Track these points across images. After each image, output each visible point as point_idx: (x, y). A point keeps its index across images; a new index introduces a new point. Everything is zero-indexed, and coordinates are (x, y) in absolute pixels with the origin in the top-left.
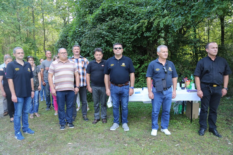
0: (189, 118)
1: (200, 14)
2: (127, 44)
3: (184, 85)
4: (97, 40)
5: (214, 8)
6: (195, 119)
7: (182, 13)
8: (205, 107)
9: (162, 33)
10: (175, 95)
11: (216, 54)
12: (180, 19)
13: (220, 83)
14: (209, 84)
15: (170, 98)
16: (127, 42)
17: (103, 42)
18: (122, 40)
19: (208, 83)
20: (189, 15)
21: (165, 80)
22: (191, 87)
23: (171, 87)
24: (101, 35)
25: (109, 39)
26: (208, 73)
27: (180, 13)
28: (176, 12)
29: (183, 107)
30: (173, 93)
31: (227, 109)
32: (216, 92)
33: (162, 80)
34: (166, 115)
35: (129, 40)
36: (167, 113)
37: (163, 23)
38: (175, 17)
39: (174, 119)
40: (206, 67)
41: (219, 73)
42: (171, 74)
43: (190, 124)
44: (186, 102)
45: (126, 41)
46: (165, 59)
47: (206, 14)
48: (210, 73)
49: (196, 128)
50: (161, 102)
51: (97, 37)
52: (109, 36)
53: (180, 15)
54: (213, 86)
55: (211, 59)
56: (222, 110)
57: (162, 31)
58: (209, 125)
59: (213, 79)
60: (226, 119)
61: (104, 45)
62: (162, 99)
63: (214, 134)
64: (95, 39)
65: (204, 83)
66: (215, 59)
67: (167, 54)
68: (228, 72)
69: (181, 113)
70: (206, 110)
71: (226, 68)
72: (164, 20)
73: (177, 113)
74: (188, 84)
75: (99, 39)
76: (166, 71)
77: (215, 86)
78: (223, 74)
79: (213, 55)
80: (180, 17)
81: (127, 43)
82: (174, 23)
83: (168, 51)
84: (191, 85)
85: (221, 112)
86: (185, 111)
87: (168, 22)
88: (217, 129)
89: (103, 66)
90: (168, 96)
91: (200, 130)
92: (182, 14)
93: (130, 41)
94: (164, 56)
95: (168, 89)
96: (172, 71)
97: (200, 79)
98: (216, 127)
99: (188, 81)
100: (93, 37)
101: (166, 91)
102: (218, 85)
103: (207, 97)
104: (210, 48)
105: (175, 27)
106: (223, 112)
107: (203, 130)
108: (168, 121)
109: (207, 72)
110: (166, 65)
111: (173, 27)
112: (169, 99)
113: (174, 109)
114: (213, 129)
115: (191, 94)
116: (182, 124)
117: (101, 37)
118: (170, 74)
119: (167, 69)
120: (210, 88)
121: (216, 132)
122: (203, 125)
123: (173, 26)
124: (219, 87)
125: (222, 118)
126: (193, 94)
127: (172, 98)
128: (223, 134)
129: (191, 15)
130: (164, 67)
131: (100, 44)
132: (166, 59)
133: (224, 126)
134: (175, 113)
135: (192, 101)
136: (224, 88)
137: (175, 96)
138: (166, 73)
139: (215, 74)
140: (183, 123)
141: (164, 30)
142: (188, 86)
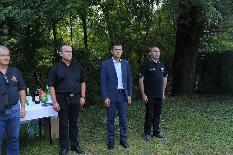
0: (48, 140)
1: (54, 10)
3: (38, 98)
5: (68, 6)
6: (56, 139)
7: (32, 5)
8: (64, 122)
9: (4, 28)
10: (24, 113)
11: (70, 59)
12: (29, 13)
13: (77, 91)
14: (66, 94)
15: (17, 119)
19: (64, 93)
20: (41, 9)
21: (7, 95)
22: (47, 99)
23: (17, 102)
26: (64, 81)
27: (29, 4)
28: (24, 3)
29: (40, 127)
30: (22, 111)
31: (91, 120)
32: (74, 102)
33: (3, 95)
34: (13, 143)
36: (14, 140)
37: (5, 14)
38: (21, 8)
39: (28, 145)
40: (61, 74)
41: (75, 80)
42: (16, 85)
43: (49, 146)
44: (44, 119)
46: (5, 65)
47: (60, 11)
48: (65, 81)
49: (57, 150)
50: (4, 127)
53: (29, 7)
54: (70, 96)
55: (65, 65)
56: (86, 121)
57: (5, 26)
58: (71, 142)
59: (69, 88)
60: (90, 131)
62: (5, 121)
63: (77, 152)
65: (60, 93)
66: (70, 65)
67: (8, 58)
68: (84, 79)
69: (38, 135)
70: (65, 126)
71: (82, 74)
72: (6, 11)
73: (33, 136)
74: (43, 96)
76: (8, 82)
77: (72, 95)
78: (79, 81)
79: (68, 60)
80: (28, 10)
82: (21, 17)
83: (9, 54)
84: (47, 97)
85: (85, 125)
86: (43, 131)
87: (13, 14)
88: (80, 145)
90: (13, 115)
91: (62, 151)
92: (31, 7)
94: (3, 62)
95: (12, 106)
96: (18, 82)
97: (55, 89)
98: (78, 143)
99: (43, 93)
101: (9, 110)
102: (75, 95)
103: (65, 110)
104: (63, 52)
105: (22, 22)
106: (87, 124)
107: (65, 151)
108: (17, 150)
109: (62, 80)
110: (8, 74)
111: (19, 22)
112: (15, 120)
113: (28, 131)
114: (76, 146)
115: (47, 108)
116: (40, 150)
118: (14, 86)
119: (10, 78)
120: (67, 98)
121: (78, 148)
122: (64, 144)
123: (20, 20)
124: (77, 96)
125: (85, 130)
126: (48, 108)
127: (21, 118)
128: (86, 150)
129: (43, 9)
130: (4, 76)
132: (8, 65)
133: (87, 140)
134: (29, 136)
135: (49, 117)
136: (82, 97)
137: (24, 115)
138: (7, 84)
139: (71, 82)
140: (41, 148)
141: (7, 24)
142: (44, 98)
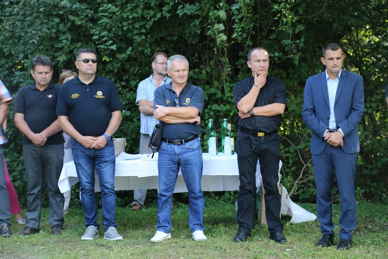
2: (137, 34)
4: (46, 23)
9: (220, 8)
15: (190, 162)
16: (137, 29)
17: (64, 29)
18: (121, 23)
24: (57, 9)
25: (79, 23)
32: (264, 146)
35: (142, 23)
45: (130, 27)
50: (172, 170)
51: (44, 16)
52: (80, 13)
54: (258, 136)
57: (221, 4)
59: (256, 121)
61: (67, 39)
62: (174, 162)
64: (40, 22)
65: (242, 130)
75: (53, 21)
81: (135, 32)
89: (50, 96)
90: (185, 156)
93: (144, 27)
95: (183, 142)
100: (34, 15)
101: (180, 147)
102: (266, 133)
103: (249, 159)
104: (253, 62)
114: (275, 229)
117: (58, 16)
121: (278, 234)
122: (243, 221)
124: (271, 136)
130: (176, 98)
131: (53, 35)
